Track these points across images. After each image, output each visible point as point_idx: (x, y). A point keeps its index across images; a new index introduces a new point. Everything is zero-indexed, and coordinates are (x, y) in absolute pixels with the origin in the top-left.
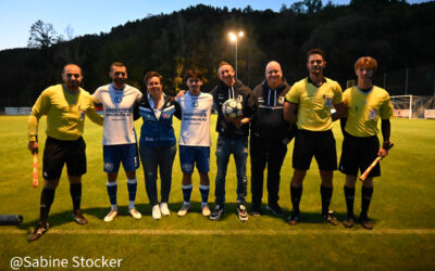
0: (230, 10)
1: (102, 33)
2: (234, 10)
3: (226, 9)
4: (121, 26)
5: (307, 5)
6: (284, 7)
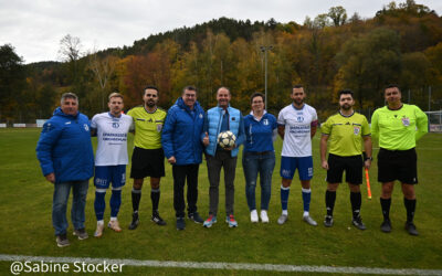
0: (252, 23)
1: (125, 47)
2: (257, 23)
3: (248, 22)
4: (143, 39)
5: (332, 17)
6: (308, 20)
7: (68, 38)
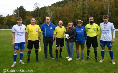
7: (36, 3)
